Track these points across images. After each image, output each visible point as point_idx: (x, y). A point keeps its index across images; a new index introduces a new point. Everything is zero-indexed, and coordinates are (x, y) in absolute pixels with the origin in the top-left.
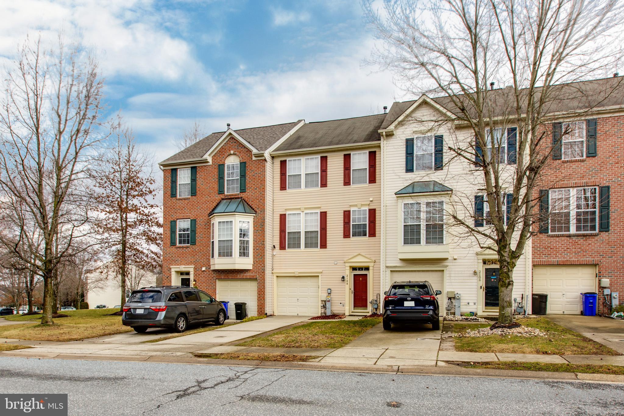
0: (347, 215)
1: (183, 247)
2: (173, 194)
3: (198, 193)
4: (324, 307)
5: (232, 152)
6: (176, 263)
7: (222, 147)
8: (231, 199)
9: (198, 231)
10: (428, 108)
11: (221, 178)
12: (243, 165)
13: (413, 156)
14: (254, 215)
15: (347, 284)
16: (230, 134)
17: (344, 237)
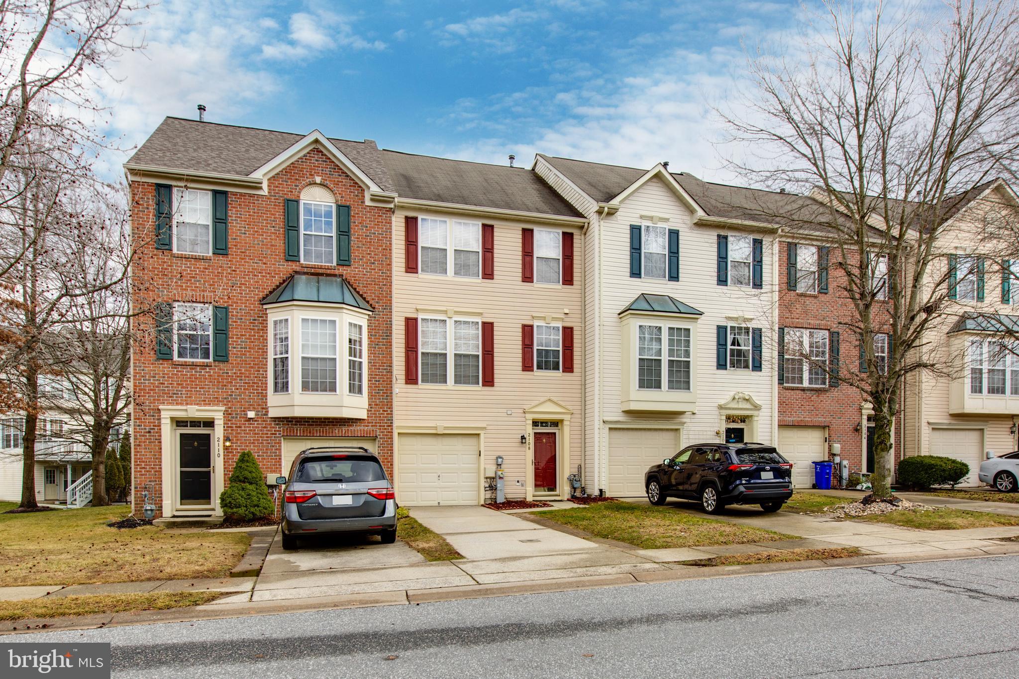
0: (527, 331)
1: (194, 365)
2: (164, 245)
3: (232, 250)
4: (492, 488)
5: (318, 180)
6: (173, 398)
7: (292, 163)
8: (317, 274)
9: (233, 332)
10: (659, 185)
11: (291, 227)
12: (343, 210)
13: (640, 254)
14: (370, 313)
15: (529, 448)
16: (316, 141)
17: (523, 370)
